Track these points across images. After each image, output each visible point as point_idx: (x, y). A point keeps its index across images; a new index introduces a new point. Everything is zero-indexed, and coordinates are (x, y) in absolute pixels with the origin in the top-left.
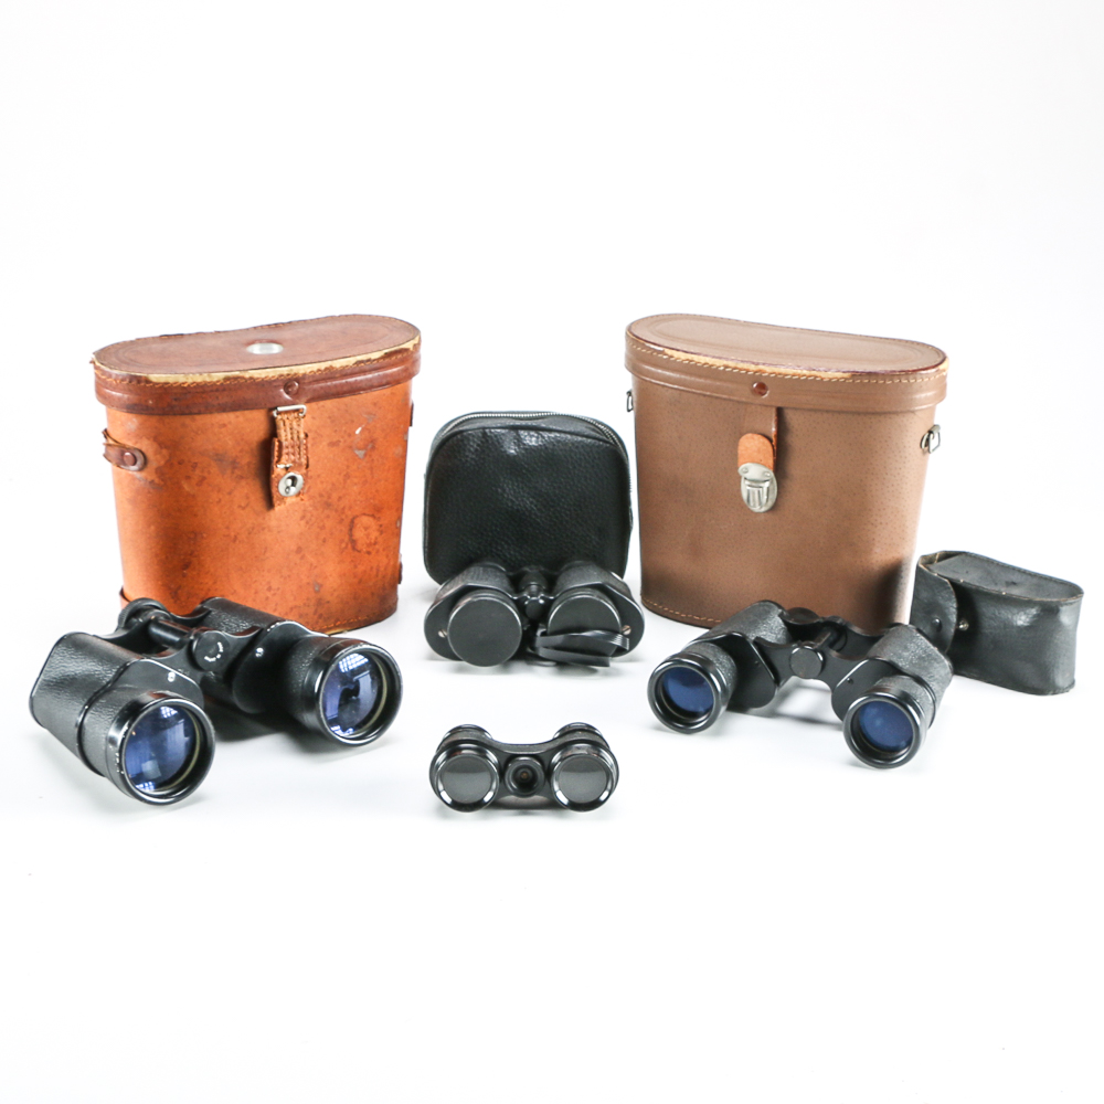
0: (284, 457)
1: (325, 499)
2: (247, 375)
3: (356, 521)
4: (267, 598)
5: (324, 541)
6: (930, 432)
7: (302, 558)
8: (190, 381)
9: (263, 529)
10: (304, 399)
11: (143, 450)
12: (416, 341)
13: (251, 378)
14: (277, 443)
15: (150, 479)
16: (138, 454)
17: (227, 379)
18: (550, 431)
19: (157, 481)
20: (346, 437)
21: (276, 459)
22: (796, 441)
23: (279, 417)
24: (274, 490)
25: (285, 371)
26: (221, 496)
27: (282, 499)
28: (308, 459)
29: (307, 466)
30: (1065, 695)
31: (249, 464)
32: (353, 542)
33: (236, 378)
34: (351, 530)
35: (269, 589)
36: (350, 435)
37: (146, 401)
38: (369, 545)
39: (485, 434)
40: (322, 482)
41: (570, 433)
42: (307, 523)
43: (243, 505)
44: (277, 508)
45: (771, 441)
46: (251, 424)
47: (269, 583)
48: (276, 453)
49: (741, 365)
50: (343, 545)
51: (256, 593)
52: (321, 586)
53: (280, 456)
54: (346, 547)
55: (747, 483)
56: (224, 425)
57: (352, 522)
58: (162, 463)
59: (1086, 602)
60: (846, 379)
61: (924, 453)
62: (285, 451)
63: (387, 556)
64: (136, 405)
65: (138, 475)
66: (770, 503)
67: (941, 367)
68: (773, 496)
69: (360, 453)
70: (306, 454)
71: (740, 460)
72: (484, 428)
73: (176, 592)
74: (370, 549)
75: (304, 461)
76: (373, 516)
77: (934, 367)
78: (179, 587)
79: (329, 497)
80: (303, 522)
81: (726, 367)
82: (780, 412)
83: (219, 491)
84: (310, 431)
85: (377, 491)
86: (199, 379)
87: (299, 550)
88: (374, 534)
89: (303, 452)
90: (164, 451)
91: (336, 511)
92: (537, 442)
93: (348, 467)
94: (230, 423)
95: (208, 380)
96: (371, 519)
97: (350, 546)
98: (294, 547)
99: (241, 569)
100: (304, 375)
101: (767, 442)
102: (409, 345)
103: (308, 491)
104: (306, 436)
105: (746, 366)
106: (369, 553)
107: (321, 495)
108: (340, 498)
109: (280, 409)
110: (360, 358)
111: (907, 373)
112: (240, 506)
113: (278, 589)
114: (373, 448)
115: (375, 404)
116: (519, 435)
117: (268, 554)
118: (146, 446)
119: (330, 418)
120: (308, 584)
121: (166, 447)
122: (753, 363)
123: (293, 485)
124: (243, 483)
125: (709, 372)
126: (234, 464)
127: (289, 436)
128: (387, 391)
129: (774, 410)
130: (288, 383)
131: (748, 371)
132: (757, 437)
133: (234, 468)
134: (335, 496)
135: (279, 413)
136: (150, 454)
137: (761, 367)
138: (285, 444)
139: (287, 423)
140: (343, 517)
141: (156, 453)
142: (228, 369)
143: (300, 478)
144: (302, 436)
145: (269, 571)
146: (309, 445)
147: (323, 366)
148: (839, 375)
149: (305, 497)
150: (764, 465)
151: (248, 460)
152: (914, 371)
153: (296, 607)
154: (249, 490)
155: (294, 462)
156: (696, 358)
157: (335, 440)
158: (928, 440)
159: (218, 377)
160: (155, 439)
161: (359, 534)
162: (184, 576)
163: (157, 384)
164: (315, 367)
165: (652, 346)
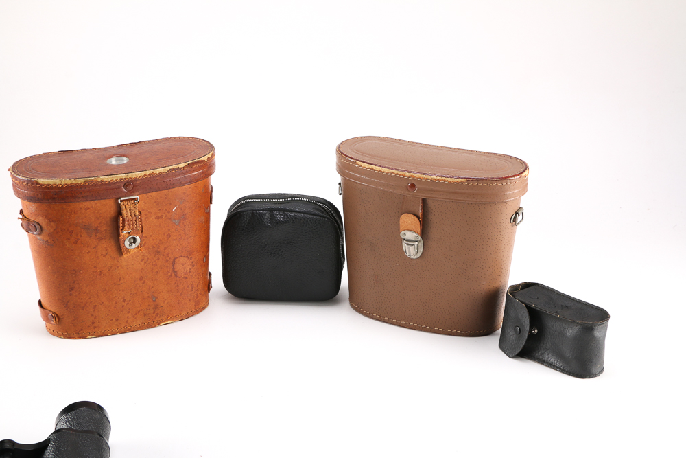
0: (126, 227)
1: (156, 249)
2: (99, 179)
3: (176, 260)
4: (123, 306)
5: (157, 272)
6: (517, 213)
7: (144, 283)
8: (63, 183)
9: (118, 267)
10: (138, 193)
11: (40, 223)
12: (210, 155)
13: (102, 181)
14: (121, 219)
15: (45, 240)
16: (36, 225)
17: (86, 181)
18: (292, 211)
19: (49, 241)
20: (167, 213)
21: (121, 228)
22: (434, 218)
23: (122, 203)
24: (122, 245)
25: (123, 176)
26: (90, 249)
27: (128, 251)
28: (142, 227)
29: (142, 231)
30: (597, 377)
31: (105, 230)
32: (175, 272)
33: (92, 181)
34: (173, 265)
35: (124, 301)
36: (169, 212)
37: (38, 195)
38: (186, 273)
39: (253, 214)
40: (153, 240)
41: (303, 213)
42: (145, 263)
43: (104, 253)
44: (125, 256)
45: (419, 218)
46: (105, 207)
47: (124, 297)
48: (121, 225)
49: (400, 173)
50: (169, 274)
51: (116, 303)
52: (157, 298)
53: (124, 226)
54: (171, 275)
55: (405, 242)
56: (88, 208)
57: (174, 261)
58: (52, 231)
59: (611, 323)
60: (463, 182)
61: (513, 225)
62: (127, 223)
63: (198, 279)
64: (32, 197)
65: (39, 237)
66: (420, 254)
67: (523, 174)
68: (421, 250)
69: (177, 222)
70: (141, 224)
71: (401, 229)
72: (253, 210)
73: (67, 304)
74: (187, 276)
75: (139, 228)
76: (187, 257)
77: (518, 175)
78: (68, 302)
79: (158, 248)
80: (143, 263)
81: (392, 173)
82: (424, 201)
83: (88, 247)
84: (143, 210)
85: (189, 243)
86: (68, 182)
87: (141, 278)
88: (189, 267)
89: (139, 222)
90: (52, 224)
91: (163, 255)
92: (284, 218)
93: (169, 230)
94: (92, 207)
95: (74, 182)
96: (186, 259)
97: (173, 275)
98: (138, 277)
99: (106, 290)
100: (136, 178)
101: (416, 218)
102: (205, 158)
103: (145, 245)
104: (140, 213)
105: (403, 173)
106: (186, 278)
107: (153, 247)
108: (165, 249)
109: (122, 199)
110: (171, 167)
111: (501, 179)
112: (102, 255)
113: (130, 301)
114: (185, 218)
115: (184, 193)
116: (273, 214)
117: (122, 281)
118: (41, 220)
119: (155, 202)
120: (149, 297)
121: (53, 221)
122: (408, 171)
123: (134, 242)
124: (103, 241)
125: (382, 175)
126: (96, 230)
127: (129, 214)
128: (192, 186)
129: (421, 200)
130: (127, 183)
131: (404, 176)
132: (410, 215)
133: (97, 233)
134: (162, 247)
135: (121, 201)
136: (44, 225)
137: (412, 174)
138: (126, 219)
139: (127, 206)
140: (168, 258)
141: (47, 224)
142: (88, 175)
143: (138, 238)
144: (137, 213)
145: (123, 291)
146: (143, 219)
147: (148, 173)
148: (459, 180)
149: (143, 248)
150: (415, 232)
151: (105, 228)
152: (506, 178)
153: (141, 310)
154: (107, 245)
155: (133, 229)
156: (374, 167)
157: (159, 215)
158: (515, 218)
159: (80, 180)
160: (46, 217)
161: (178, 267)
162: (71, 295)
163: (43, 185)
164: (143, 173)
165: (349, 159)
